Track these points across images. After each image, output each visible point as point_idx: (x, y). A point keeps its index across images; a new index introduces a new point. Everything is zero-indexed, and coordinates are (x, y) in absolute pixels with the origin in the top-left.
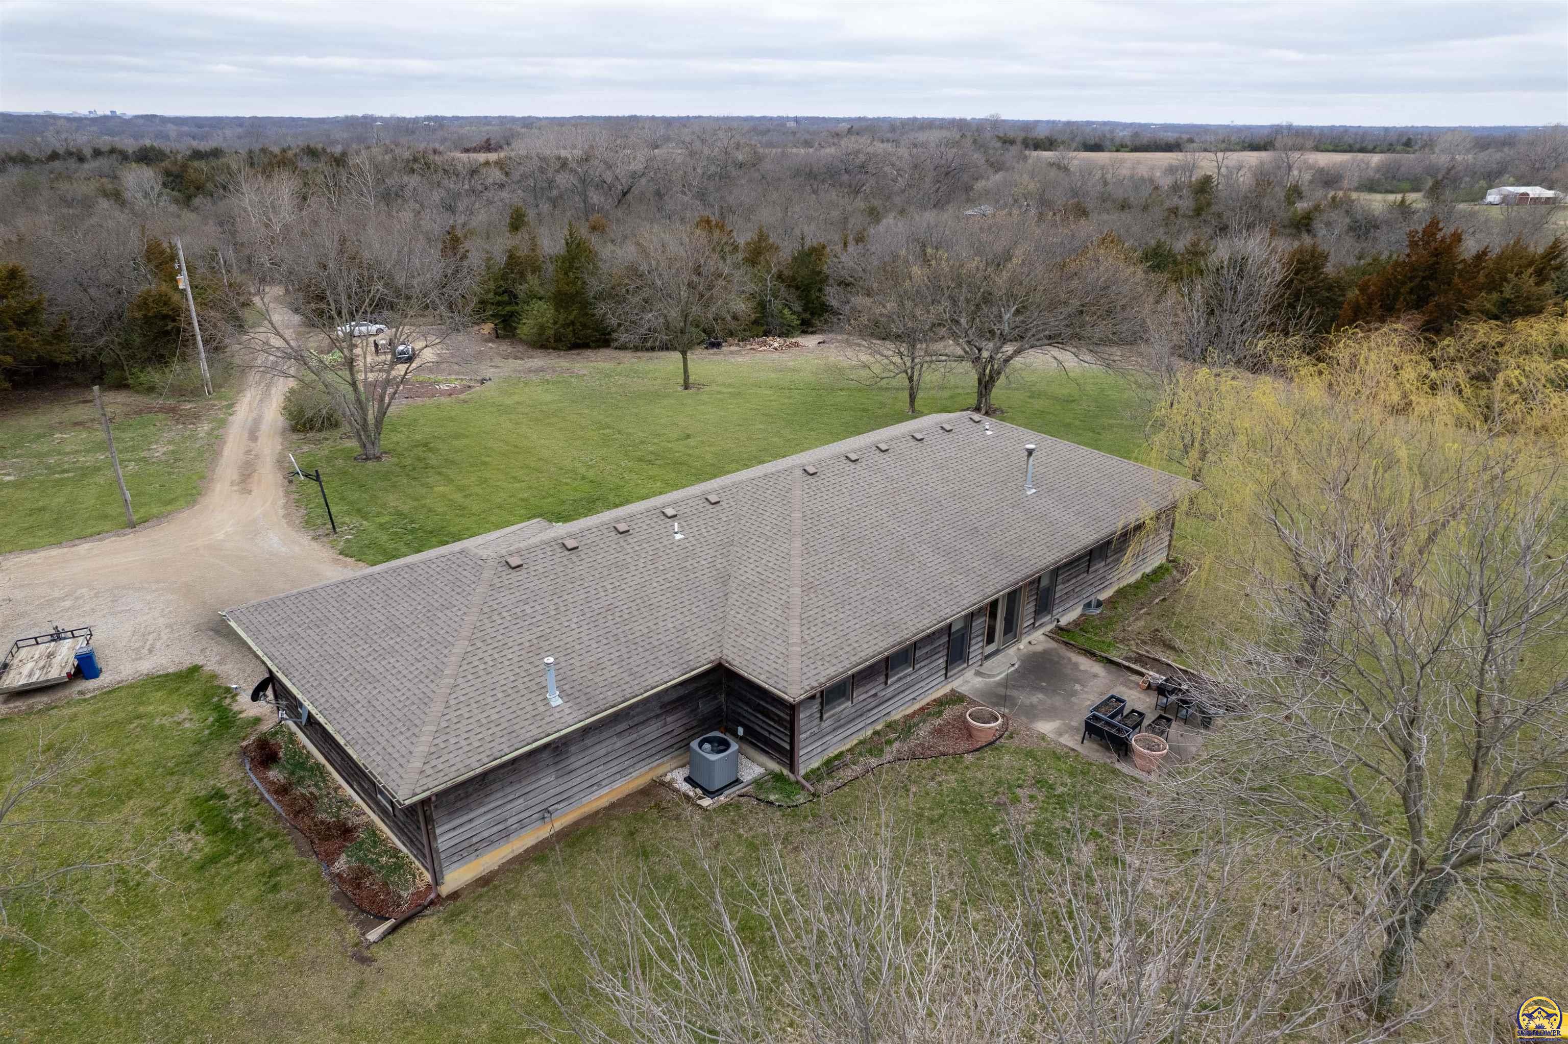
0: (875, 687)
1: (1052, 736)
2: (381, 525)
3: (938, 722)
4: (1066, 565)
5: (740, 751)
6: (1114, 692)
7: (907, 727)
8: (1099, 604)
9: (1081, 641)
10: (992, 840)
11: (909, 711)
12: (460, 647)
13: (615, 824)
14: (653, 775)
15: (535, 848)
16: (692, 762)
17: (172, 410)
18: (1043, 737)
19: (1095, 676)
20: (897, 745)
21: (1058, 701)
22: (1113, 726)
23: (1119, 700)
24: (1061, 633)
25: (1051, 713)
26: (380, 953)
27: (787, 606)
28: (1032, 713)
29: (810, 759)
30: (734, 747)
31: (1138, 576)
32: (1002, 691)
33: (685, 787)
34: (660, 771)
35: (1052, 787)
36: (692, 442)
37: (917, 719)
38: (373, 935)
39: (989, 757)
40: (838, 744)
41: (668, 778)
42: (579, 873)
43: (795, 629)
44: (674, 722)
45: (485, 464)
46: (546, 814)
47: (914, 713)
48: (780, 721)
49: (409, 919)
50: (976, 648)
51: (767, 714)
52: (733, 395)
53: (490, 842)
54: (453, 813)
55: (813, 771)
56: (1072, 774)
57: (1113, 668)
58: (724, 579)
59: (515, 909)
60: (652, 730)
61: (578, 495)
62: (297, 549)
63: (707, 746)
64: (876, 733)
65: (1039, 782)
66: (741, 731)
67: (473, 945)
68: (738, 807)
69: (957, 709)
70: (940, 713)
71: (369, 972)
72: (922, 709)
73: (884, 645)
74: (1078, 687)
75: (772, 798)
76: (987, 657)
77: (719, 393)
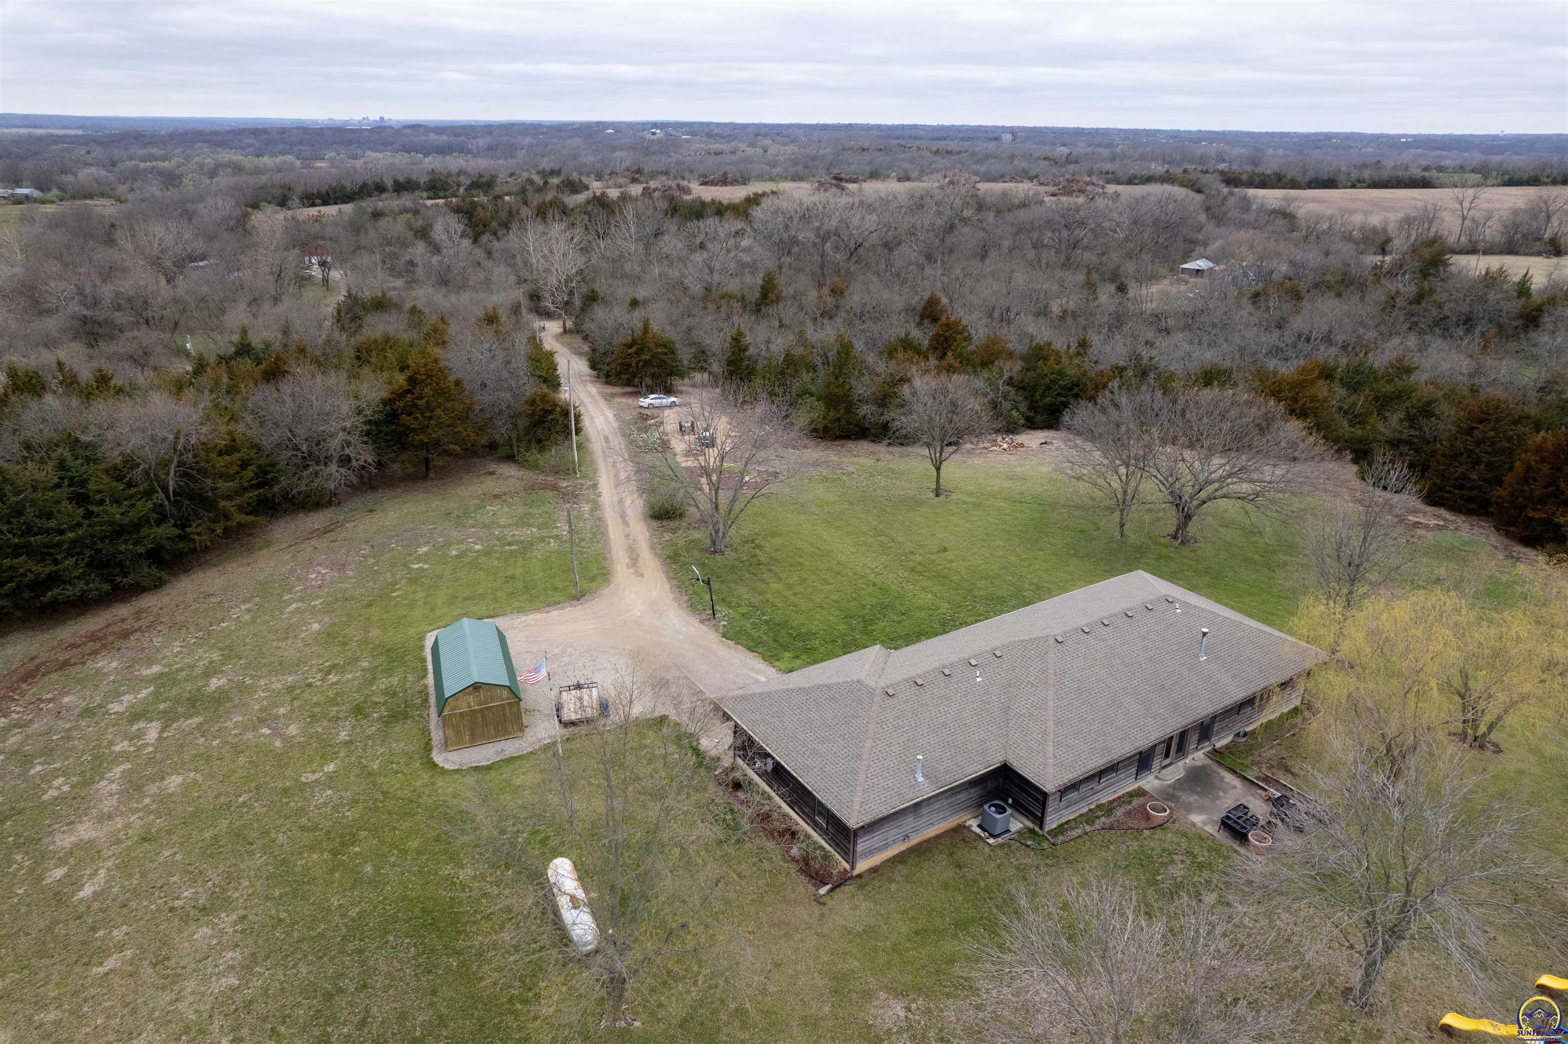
0: (1093, 784)
1: (1200, 824)
2: (743, 615)
3: (1129, 807)
4: (1221, 714)
5: (1012, 815)
6: (1243, 801)
7: (1108, 809)
8: (1245, 734)
9: (1228, 761)
10: (1156, 883)
11: (1111, 798)
12: (869, 743)
13: (941, 847)
14: (960, 821)
15: (898, 855)
16: (983, 815)
17: (554, 488)
18: (1194, 825)
19: (1234, 787)
20: (1103, 819)
21: (1207, 802)
22: (1238, 824)
23: (1245, 807)
24: (1216, 754)
25: (1202, 810)
26: (827, 900)
27: (1045, 732)
28: (1189, 808)
29: (1052, 821)
30: (1009, 811)
31: (1278, 714)
32: (1171, 791)
33: (978, 831)
34: (963, 819)
35: (1195, 857)
36: (949, 555)
37: (1115, 804)
38: (823, 891)
39: (1159, 834)
40: (1069, 815)
41: (968, 824)
42: (925, 872)
43: (1050, 749)
44: (974, 792)
45: (800, 564)
46: (906, 837)
47: (1114, 800)
48: (1036, 799)
49: (839, 886)
50: (1156, 763)
51: (1030, 795)
52: (977, 506)
53: (879, 850)
54: (866, 834)
55: (1052, 830)
56: (1208, 851)
57: (1247, 783)
58: (1006, 710)
59: (893, 887)
60: (962, 797)
61: (875, 601)
62: (692, 629)
63: (993, 809)
64: (1090, 810)
65: (1188, 853)
66: (1010, 801)
67: (875, 903)
68: (1009, 846)
69: (1142, 800)
70: (1130, 802)
71: (825, 910)
72: (1119, 798)
73: (1101, 762)
74: (1221, 794)
75: (1029, 843)
76: (1164, 768)
77: (964, 502)
